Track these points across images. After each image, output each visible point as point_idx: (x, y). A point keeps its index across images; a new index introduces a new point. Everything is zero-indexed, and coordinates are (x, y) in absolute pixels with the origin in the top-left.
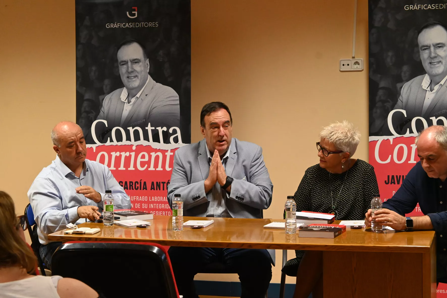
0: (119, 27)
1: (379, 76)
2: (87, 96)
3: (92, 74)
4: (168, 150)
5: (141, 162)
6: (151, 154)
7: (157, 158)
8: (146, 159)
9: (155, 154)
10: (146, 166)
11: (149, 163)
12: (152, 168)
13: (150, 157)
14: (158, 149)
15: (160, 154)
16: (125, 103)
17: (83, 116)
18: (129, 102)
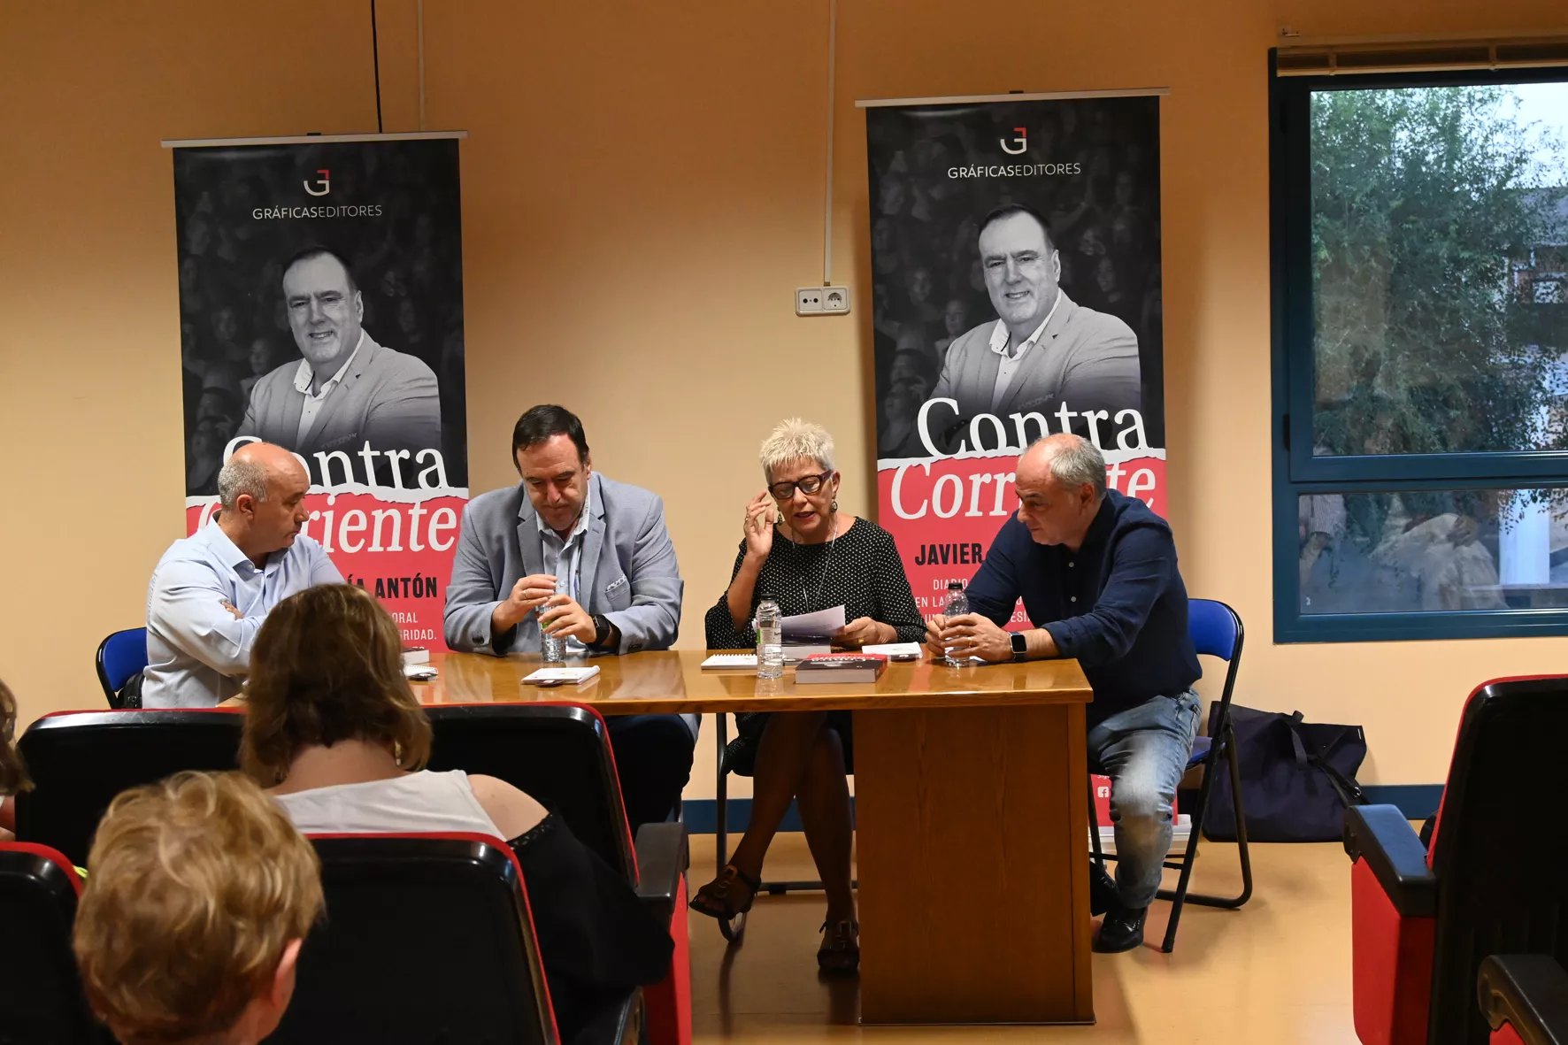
0: (286, 216)
1: (897, 324)
2: (210, 381)
3: (222, 327)
4: (414, 504)
5: (349, 533)
6: (374, 513)
7: (388, 522)
8: (363, 526)
9: (383, 512)
10: (363, 541)
11: (368, 534)
12: (376, 547)
13: (371, 521)
14: (390, 501)
15: (395, 514)
16: (307, 397)
17: (201, 428)
18: (315, 394)
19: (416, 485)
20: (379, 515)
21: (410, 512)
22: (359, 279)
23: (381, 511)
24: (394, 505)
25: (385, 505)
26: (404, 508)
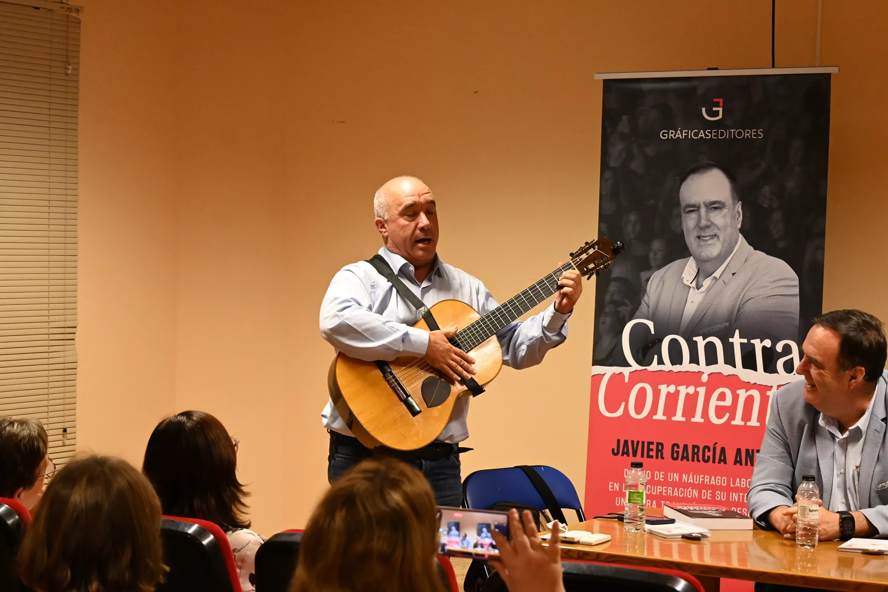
0: (687, 137)
4: (772, 386)
5: (717, 407)
6: (738, 392)
7: (750, 400)
8: (728, 402)
9: (746, 392)
10: (728, 415)
11: (732, 409)
12: (738, 421)
13: (736, 398)
14: (752, 383)
15: (756, 394)
16: (691, 289)
17: (607, 310)
18: (698, 287)
19: (774, 371)
20: (743, 394)
21: (768, 393)
22: (742, 192)
23: (744, 390)
24: (755, 386)
25: (748, 386)
26: (763, 389)
